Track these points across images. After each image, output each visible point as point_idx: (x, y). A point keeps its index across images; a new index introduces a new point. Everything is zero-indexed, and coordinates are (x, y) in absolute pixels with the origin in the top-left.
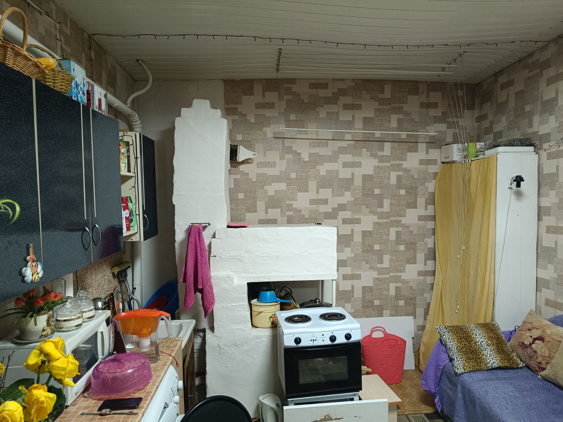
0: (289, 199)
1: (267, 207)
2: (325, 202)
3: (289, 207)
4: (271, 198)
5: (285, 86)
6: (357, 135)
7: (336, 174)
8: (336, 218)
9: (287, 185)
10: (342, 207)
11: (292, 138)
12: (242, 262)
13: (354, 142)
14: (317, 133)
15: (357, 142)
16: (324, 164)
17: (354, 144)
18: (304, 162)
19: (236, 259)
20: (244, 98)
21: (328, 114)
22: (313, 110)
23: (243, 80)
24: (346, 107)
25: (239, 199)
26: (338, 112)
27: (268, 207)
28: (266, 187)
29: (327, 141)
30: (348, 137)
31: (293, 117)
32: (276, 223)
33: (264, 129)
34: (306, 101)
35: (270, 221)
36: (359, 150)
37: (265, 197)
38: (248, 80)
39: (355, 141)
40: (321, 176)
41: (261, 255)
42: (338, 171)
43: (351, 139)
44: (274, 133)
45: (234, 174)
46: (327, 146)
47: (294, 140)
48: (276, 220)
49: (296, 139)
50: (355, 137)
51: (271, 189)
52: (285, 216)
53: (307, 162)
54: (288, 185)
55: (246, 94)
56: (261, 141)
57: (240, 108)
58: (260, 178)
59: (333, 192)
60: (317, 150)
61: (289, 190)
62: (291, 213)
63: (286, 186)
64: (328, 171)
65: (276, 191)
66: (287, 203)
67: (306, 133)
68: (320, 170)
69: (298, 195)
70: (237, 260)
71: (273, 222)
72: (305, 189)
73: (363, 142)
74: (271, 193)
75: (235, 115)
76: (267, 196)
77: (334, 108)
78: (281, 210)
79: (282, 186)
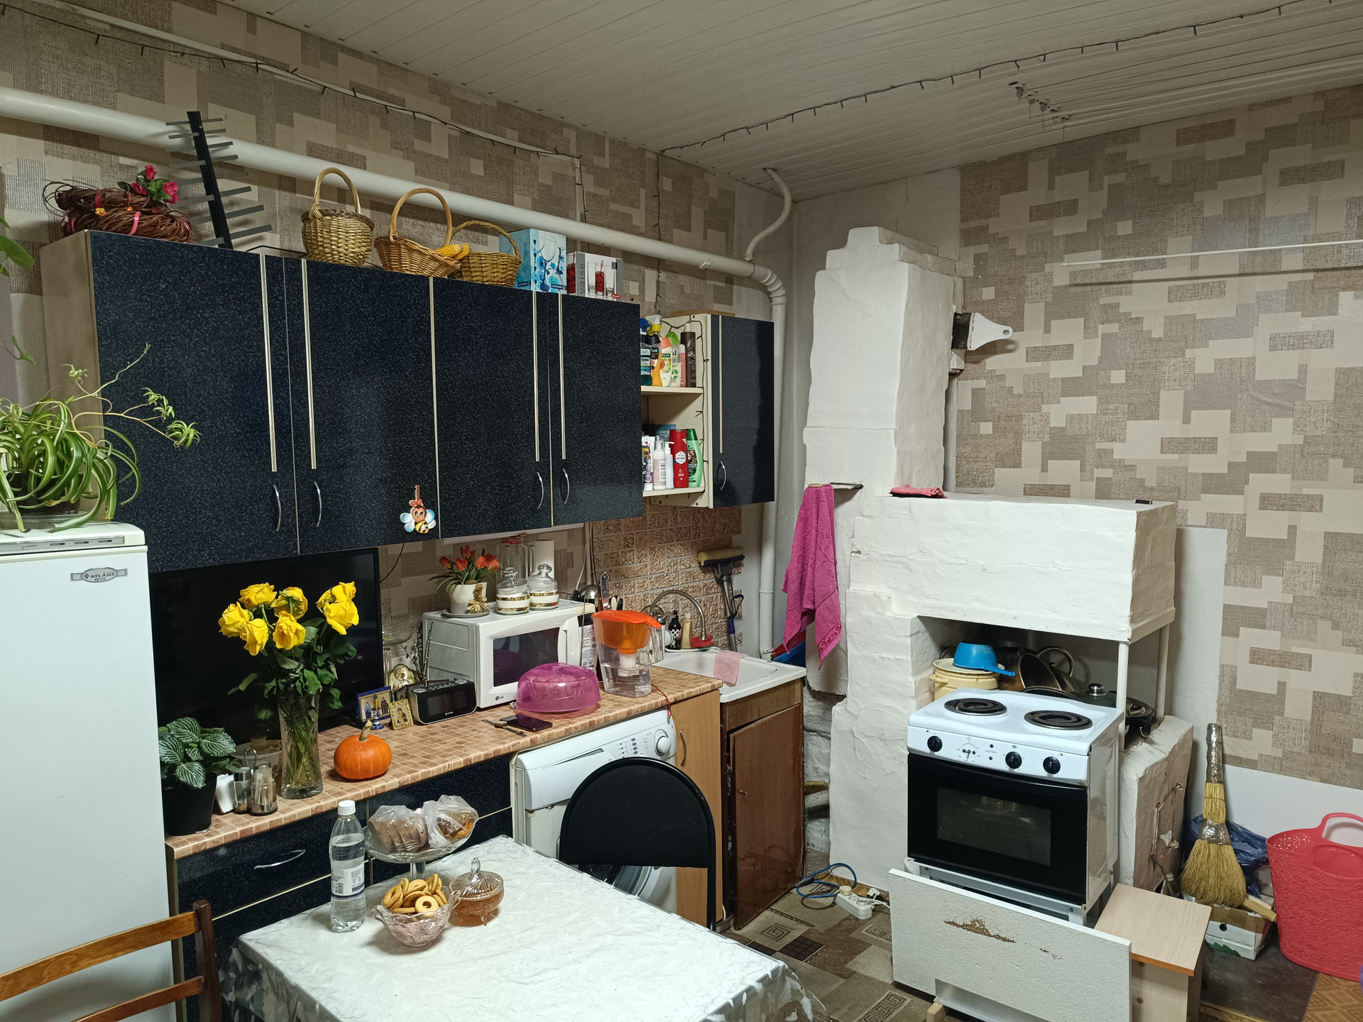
0: (1102, 436)
1: (1047, 455)
2: (1209, 445)
3: (1104, 458)
4: (1058, 433)
5: (1108, 151)
6: (1323, 252)
7: (1247, 369)
8: (1241, 492)
9: (1100, 402)
10: (1262, 462)
11: (1120, 283)
12: (910, 569)
13: (1310, 276)
14: (1194, 262)
15: (1320, 274)
16: (1211, 342)
17: (1312, 281)
18: (1152, 340)
19: (898, 562)
20: (1005, 199)
21: (1229, 204)
22: (1184, 202)
23: (1003, 157)
24: (1289, 177)
25: (982, 436)
26: (1262, 194)
27: (1049, 454)
28: (1045, 408)
29: (1221, 279)
30: (1292, 261)
31: (1125, 228)
32: (1068, 496)
33: (1048, 267)
34: (1165, 179)
35: (1052, 489)
36: (1327, 297)
37: (1042, 432)
38: (1016, 154)
39: (1316, 270)
40: (1199, 375)
41: (949, 560)
42: (1252, 361)
43: (1300, 267)
44: (1074, 274)
45: (972, 379)
46: (1222, 293)
47: (1124, 285)
48: (1067, 487)
49: (1131, 282)
50: (1316, 260)
51: (1060, 412)
52: (1092, 479)
53: (1160, 340)
54: (1104, 401)
55: (1008, 190)
56: (1038, 296)
57: (995, 226)
58: (1031, 384)
59: (1233, 419)
60: (1189, 307)
61: (1105, 414)
62: (1107, 473)
63: (1098, 405)
64: (1220, 363)
65: (1070, 418)
66: (1098, 446)
67: (1161, 264)
68: (1196, 361)
69: (1128, 428)
70: (900, 565)
71: (1060, 492)
72: (1149, 410)
73: (1343, 272)
74: (1057, 420)
75: (980, 243)
76: (1048, 429)
77: (1248, 187)
78: (1082, 465)
79: (1088, 405)
